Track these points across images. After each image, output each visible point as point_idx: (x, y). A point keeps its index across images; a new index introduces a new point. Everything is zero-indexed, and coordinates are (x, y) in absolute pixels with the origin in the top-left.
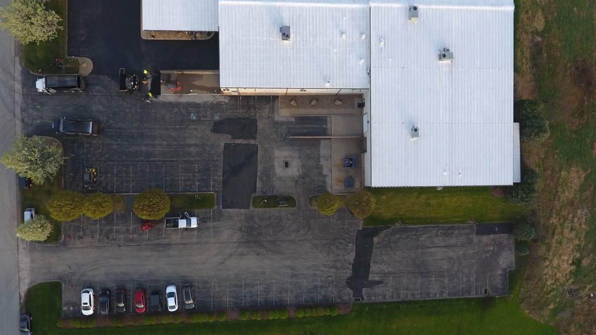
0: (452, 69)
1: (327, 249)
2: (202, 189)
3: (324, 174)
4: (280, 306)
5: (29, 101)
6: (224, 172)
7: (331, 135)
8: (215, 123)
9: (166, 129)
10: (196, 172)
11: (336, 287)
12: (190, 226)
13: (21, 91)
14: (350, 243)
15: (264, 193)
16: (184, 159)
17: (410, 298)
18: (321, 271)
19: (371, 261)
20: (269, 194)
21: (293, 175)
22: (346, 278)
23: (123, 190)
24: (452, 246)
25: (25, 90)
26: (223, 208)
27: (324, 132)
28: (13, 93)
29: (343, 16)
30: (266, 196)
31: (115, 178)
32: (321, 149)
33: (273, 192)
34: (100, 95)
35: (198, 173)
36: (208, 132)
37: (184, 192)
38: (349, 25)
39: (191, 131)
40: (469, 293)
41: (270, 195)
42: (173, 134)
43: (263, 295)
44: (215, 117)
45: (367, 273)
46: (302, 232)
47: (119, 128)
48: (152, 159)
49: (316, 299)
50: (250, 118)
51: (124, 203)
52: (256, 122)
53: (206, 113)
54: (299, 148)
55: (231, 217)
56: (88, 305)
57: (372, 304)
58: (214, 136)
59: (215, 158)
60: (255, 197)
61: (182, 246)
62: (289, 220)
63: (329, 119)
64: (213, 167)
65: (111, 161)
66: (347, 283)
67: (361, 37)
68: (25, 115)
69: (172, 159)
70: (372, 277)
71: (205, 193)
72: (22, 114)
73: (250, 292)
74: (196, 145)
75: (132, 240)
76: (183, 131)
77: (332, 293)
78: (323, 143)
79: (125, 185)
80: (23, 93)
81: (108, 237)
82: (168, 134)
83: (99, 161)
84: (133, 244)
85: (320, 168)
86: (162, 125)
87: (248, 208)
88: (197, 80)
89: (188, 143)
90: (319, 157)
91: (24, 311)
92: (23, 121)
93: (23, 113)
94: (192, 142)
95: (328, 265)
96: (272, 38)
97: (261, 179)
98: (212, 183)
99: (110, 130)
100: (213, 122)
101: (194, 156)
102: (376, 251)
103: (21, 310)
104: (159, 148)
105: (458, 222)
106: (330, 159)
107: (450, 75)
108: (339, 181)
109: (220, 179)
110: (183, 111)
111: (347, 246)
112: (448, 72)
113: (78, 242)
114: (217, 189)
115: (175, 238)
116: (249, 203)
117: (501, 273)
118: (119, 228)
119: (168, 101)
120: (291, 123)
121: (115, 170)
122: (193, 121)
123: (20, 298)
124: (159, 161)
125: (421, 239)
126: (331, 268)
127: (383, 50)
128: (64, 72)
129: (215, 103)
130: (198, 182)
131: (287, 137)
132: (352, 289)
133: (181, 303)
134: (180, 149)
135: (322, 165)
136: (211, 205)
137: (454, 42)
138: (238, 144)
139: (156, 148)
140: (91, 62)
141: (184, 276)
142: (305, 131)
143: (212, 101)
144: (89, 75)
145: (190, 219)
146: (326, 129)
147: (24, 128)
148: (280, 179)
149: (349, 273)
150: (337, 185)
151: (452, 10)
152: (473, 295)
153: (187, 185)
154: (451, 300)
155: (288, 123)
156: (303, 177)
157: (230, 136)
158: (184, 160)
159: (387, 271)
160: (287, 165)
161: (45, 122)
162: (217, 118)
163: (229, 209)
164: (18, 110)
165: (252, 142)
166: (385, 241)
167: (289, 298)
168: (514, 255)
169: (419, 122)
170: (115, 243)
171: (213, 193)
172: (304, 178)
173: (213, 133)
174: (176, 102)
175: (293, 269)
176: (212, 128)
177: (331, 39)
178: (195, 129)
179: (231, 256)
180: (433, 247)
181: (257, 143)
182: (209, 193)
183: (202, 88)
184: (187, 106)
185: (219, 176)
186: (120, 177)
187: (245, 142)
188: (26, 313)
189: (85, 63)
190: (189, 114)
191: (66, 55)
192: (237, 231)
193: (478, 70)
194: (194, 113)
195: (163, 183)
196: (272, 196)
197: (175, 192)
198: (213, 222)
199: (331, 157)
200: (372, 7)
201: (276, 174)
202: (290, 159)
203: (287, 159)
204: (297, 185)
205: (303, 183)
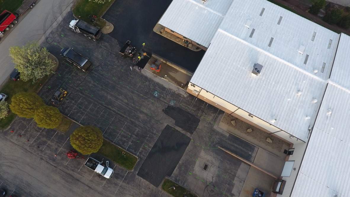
2: (131, 150)
3: (233, 192)
5: (60, 30)
6: (155, 146)
7: (252, 163)
8: (168, 106)
9: (133, 92)
10: (134, 134)
12: (104, 175)
15: (176, 180)
21: (207, 179)
23: (75, 117)
26: (138, 174)
27: (248, 158)
28: (55, 20)
29: (304, 80)
30: (177, 184)
31: (76, 106)
32: (239, 170)
33: (184, 184)
34: (105, 49)
35: (136, 136)
36: (160, 110)
37: (116, 144)
39: (149, 103)
41: (181, 185)
42: (135, 98)
44: (171, 102)
48: (110, 107)
50: (196, 117)
51: (69, 127)
52: (199, 122)
53: (166, 97)
54: (221, 159)
55: (140, 185)
58: (163, 115)
59: (154, 132)
60: (168, 180)
61: (87, 188)
63: (256, 149)
64: (148, 137)
65: (81, 93)
67: (312, 100)
68: (51, 36)
69: (123, 115)
71: (131, 154)
72: (49, 35)
74: (146, 115)
75: (54, 160)
76: (143, 100)
78: (243, 165)
79: (79, 114)
80: (60, 23)
81: (39, 147)
82: (132, 96)
83: (74, 89)
84: (52, 163)
85: (232, 185)
86: (131, 88)
87: (157, 186)
88: (172, 72)
89: (142, 110)
90: (234, 176)
92: (47, 38)
94: (145, 111)
97: (180, 168)
98: (141, 149)
99: (96, 73)
100: (168, 105)
101: (140, 122)
104: (120, 102)
106: (243, 182)
109: (149, 150)
110: (152, 87)
113: (16, 137)
114: (142, 156)
115: (86, 178)
116: (161, 182)
118: (51, 144)
119: (145, 75)
120: (225, 136)
121: (80, 100)
122: (155, 97)
124: (114, 111)
127: (329, 118)
128: (93, 24)
129: (177, 93)
130: (131, 142)
131: (217, 146)
134: (133, 111)
135: (234, 184)
136: (131, 167)
138: (177, 131)
139: (117, 101)
140: (113, 28)
142: (232, 148)
143: (175, 91)
144: (106, 34)
145: (108, 169)
147: (43, 43)
148: (195, 176)
153: (121, 140)
155: (222, 135)
156: (214, 185)
157: (174, 122)
158: (131, 120)
160: (206, 167)
161: (59, 46)
162: (172, 104)
163: (141, 178)
164: (49, 31)
165: (188, 135)
169: (343, 194)
170: (40, 154)
171: (137, 157)
172: (214, 186)
173: (163, 113)
174: (150, 78)
176: (165, 109)
178: (152, 103)
181: (191, 138)
182: (134, 155)
184: (156, 85)
185: (149, 146)
186: (80, 107)
187: (183, 132)
189: (109, 27)
190: (155, 90)
191: (101, 17)
194: (158, 92)
195: (106, 128)
196: (181, 187)
197: (110, 140)
198: (124, 181)
199: (244, 181)
200: (330, 84)
201: (194, 170)
202: (210, 164)
203: (208, 163)
204: (206, 189)
205: (212, 190)
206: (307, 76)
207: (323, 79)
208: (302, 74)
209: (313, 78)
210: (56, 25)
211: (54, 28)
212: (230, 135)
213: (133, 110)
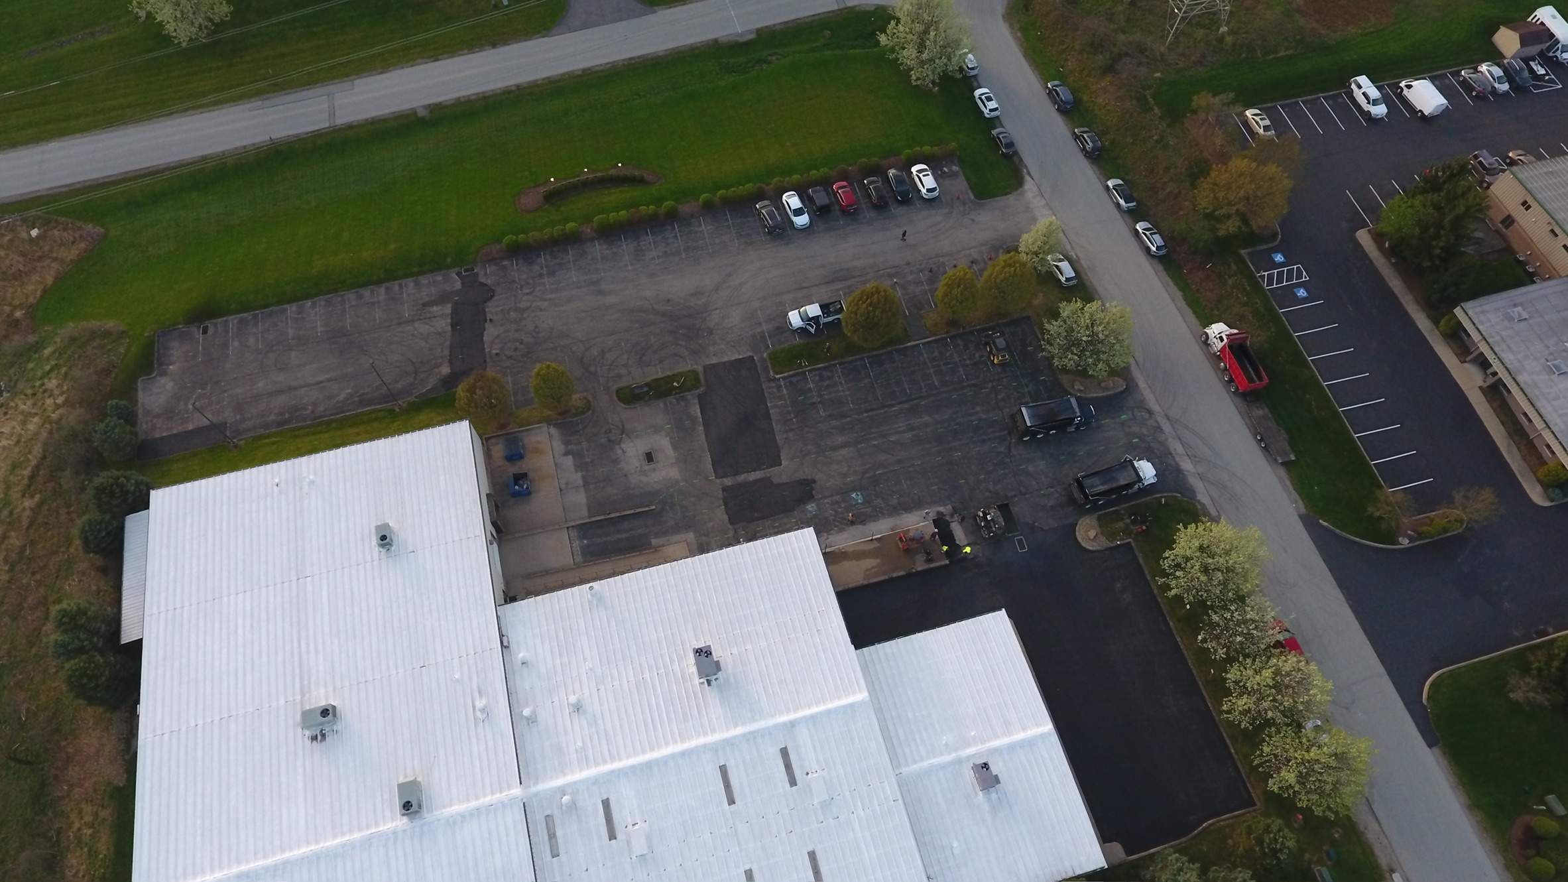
0: (303, 695)
1: (540, 335)
2: (799, 378)
3: (570, 457)
4: (609, 233)
5: (1155, 446)
6: (768, 416)
7: (568, 528)
8: (812, 497)
9: (899, 462)
10: (819, 402)
11: (514, 282)
12: (799, 312)
13: (1177, 459)
14: (497, 354)
15: (683, 398)
16: (849, 419)
17: (366, 292)
18: (545, 300)
19: (449, 334)
20: (671, 399)
21: (632, 441)
22: (495, 298)
23: (936, 345)
24: (281, 392)
25: (1173, 463)
26: (752, 357)
27: (584, 529)
28: (1189, 453)
29: (584, 748)
30: (676, 394)
31: (957, 360)
32: (584, 500)
33: (666, 405)
34: (1041, 490)
35: (814, 403)
36: (819, 476)
37: (830, 366)
38: (566, 733)
39: (852, 470)
40: (241, 321)
41: (669, 398)
42: (882, 457)
43: (644, 245)
44: (815, 508)
45: (454, 313)
46: (595, 352)
47: (984, 441)
48: (906, 406)
49: (548, 257)
50: (744, 524)
51: (925, 326)
52: (729, 520)
53: (834, 510)
54: (632, 492)
55: (734, 346)
56: (921, 175)
57: (440, 269)
58: (806, 472)
59: (791, 435)
60: (697, 388)
61: (805, 285)
62: (626, 366)
63: (579, 559)
64: (792, 419)
65: (974, 385)
66: (493, 291)
67: (534, 712)
68: (1150, 422)
69: (870, 413)
70: (448, 309)
71: (791, 373)
72: (1157, 421)
73: (668, 244)
74: (834, 449)
75: (891, 276)
76: (867, 467)
77: (517, 271)
78: (585, 512)
79: (936, 354)
80: (1173, 457)
81: (931, 271)
82: (893, 455)
83: (994, 380)
84: (888, 270)
85: (579, 467)
86: (909, 467)
87: (705, 368)
88: (873, 567)
89: (851, 449)
90: (586, 484)
91: (1016, 159)
92: (1150, 412)
93: (1156, 424)
94: (844, 452)
95: (533, 311)
97: (694, 420)
98: (785, 391)
99: (997, 434)
100: (816, 497)
101: (832, 428)
102: (442, 351)
103: (1021, 160)
104: (900, 427)
105: (268, 436)
106: (563, 487)
107: (306, 682)
108: (537, 450)
109: (771, 402)
110: (878, 502)
111: (502, 349)
112: (313, 687)
113: (976, 256)
114: (772, 384)
116: (705, 376)
117: (171, 367)
118: (919, 289)
119: (915, 513)
120: (658, 535)
121: (962, 373)
122: (854, 490)
123: (1029, 173)
124: (893, 406)
125: (349, 391)
126: (528, 308)
127: (476, 695)
128: (1122, 512)
129: (822, 534)
130: (810, 388)
131: (660, 507)
132: (482, 284)
133: (781, 207)
134: (863, 434)
135: (576, 471)
136: (774, 357)
137: (299, 763)
138: (754, 470)
139: (906, 426)
140: (1084, 545)
141: (787, 244)
142: (626, 525)
143: (830, 536)
144: (1077, 520)
145: (803, 321)
146: (581, 538)
147: (1143, 401)
148: (657, 430)
149: (491, 309)
150: (539, 442)
151: (308, 843)
152: (233, 320)
153: (829, 378)
154: (280, 303)
155: (665, 533)
156: (612, 443)
157: (776, 480)
158: (849, 417)
159: (416, 325)
160: (649, 457)
161: (1113, 418)
162: (811, 507)
163: (741, 357)
164: (1166, 427)
165: (728, 482)
166: (425, 372)
167: (598, 249)
168: (139, 405)
169: (376, 563)
170: (918, 266)
171: (777, 376)
172: (610, 441)
173: (809, 477)
174: (899, 515)
175: (601, 292)
176: (813, 485)
177: (602, 688)
178: (845, 475)
179: (717, 289)
180: (322, 382)
181: (718, 481)
182: (786, 374)
183: (858, 555)
184: (875, 514)
185: (774, 407)
186: (949, 363)
187: (741, 478)
188: (1011, 156)
189: (1092, 538)
190: (867, 501)
191: (1133, 544)
192: (716, 327)
193: (234, 713)
194: (858, 504)
195: (872, 371)
196: (666, 396)
197: (846, 363)
198: (763, 332)
199: (561, 490)
200: (516, 787)
201: (666, 436)
202: (646, 468)
203: (652, 466)
204: (621, 427)
205: (610, 432)
206: (581, 770)
207: (536, 794)
208: (597, 764)
209: (564, 774)
210: (1175, 449)
211: (1167, 439)
212: (649, 546)
213: (865, 435)
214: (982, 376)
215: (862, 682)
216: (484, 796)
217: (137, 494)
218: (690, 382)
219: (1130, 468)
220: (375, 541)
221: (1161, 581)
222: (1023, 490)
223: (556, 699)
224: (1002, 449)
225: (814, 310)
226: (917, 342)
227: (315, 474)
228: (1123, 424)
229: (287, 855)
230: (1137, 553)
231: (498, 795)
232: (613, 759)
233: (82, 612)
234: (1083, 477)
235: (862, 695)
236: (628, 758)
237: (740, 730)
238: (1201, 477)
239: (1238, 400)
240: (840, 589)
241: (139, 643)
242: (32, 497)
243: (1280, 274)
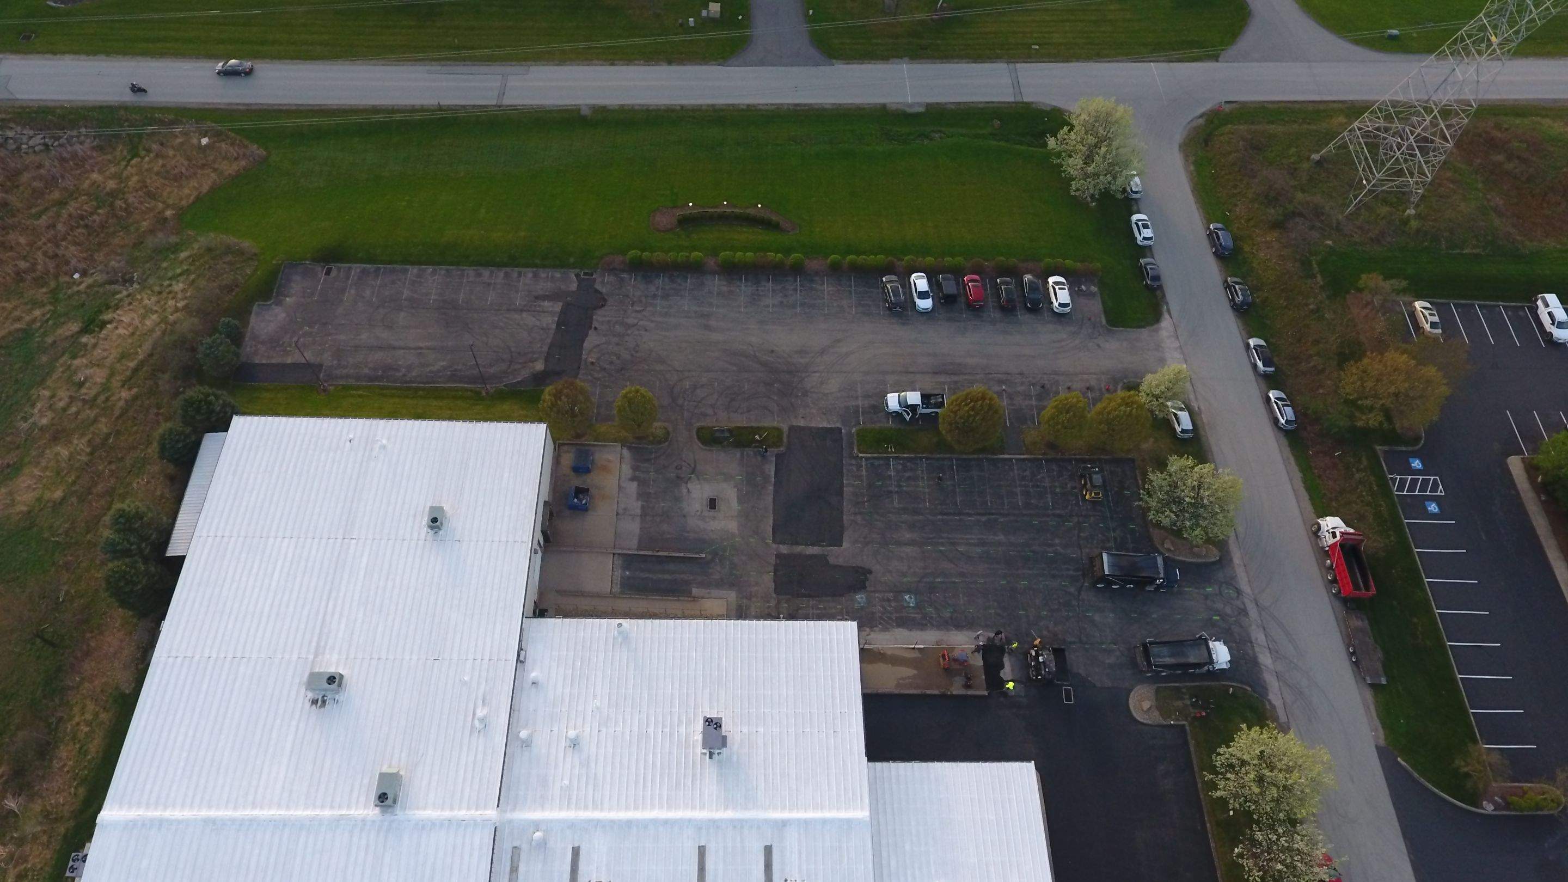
0: (316, 656)
1: (638, 355)
2: (881, 462)
3: (635, 484)
4: (732, 271)
5: (1236, 629)
6: (840, 493)
7: (614, 554)
8: (864, 587)
9: (962, 575)
10: (897, 492)
11: (627, 296)
12: (899, 395)
13: (1257, 649)
14: (592, 363)
16: (921, 517)
17: (486, 273)
18: (652, 321)
19: (552, 332)
20: (749, 451)
21: (700, 483)
22: (606, 308)
23: (1029, 464)
24: (380, 348)
25: (1250, 652)
26: (840, 429)
27: (629, 560)
28: (1271, 647)
29: (569, 788)
30: (756, 447)
31: (1048, 485)
32: (637, 531)
33: (742, 454)
34: (1103, 643)
35: (891, 492)
36: (876, 568)
37: (916, 458)
38: (556, 766)
39: (912, 570)
40: (363, 271)
41: (747, 449)
42: (947, 565)
43: (762, 291)
44: (864, 600)
45: (562, 312)
46: (687, 384)
47: (1054, 576)
48: (984, 519)
49: (666, 280)
50: (789, 596)
51: (1024, 441)
52: (775, 589)
53: (883, 607)
54: (686, 535)
55: (825, 414)
56: (1057, 287)
57: (562, 267)
58: (864, 560)
59: (859, 518)
60: (778, 447)
61: (911, 370)
62: (712, 406)
63: (617, 589)
64: (864, 502)
65: (1060, 516)
66: (605, 300)
67: (531, 736)
69: (945, 517)
70: (558, 307)
71: (875, 455)
72: (1244, 603)
73: (786, 296)
74: (899, 543)
75: (1000, 382)
76: (928, 571)
77: (634, 286)
78: (634, 543)
79: (1028, 473)
80: (1253, 647)
81: (1043, 387)
82: (957, 566)
83: (1082, 515)
84: (999, 375)
85: (643, 495)
86: (971, 583)
87: (791, 428)
88: (909, 677)
89: (916, 549)
90: (644, 515)
91: (1158, 293)
92: (1239, 592)
93: (1242, 607)
94: (908, 549)
95: (638, 330)
96: (745, 730)
97: (766, 478)
98: (864, 473)
99: (1071, 573)
100: (869, 589)
101: (902, 522)
102: (541, 347)
103: (1164, 296)
104: (971, 539)
105: (358, 388)
106: (621, 511)
107: (322, 644)
108: (605, 469)
109: (847, 480)
110: (930, 611)
111: (598, 359)
112: (327, 651)
113: (1093, 383)
114: (854, 462)
116: (789, 436)
117: (288, 299)
118: (1027, 402)
119: (966, 632)
120: (702, 585)
121: (1049, 500)
122: (908, 592)
123: (1169, 311)
124: (969, 515)
125: (445, 363)
126: (634, 325)
127: (480, 702)
128: (1184, 690)
130: (890, 476)
131: (710, 557)
132: (597, 291)
133: (907, 285)
134: (932, 536)
135: (638, 499)
136: (862, 435)
137: (294, 723)
138: (813, 545)
139: (978, 539)
140: (1134, 714)
141: (904, 324)
142: (672, 567)
143: (872, 633)
144: (1134, 686)
145: (900, 405)
146: (625, 568)
147: (1234, 578)
148: (728, 478)
149: (600, 317)
150: (609, 461)
151: (279, 806)
152: (356, 268)
153: (911, 470)
154: (406, 261)
155: (708, 585)
156: (679, 480)
157: (832, 560)
158: (922, 514)
159: (524, 315)
160: (712, 504)
161: (1196, 588)
162: (860, 598)
163: (829, 426)
164: (1253, 612)
165: (784, 549)
166: (520, 363)
167: (716, 284)
168: (249, 329)
169: (421, 543)
170: (1030, 379)
171: (861, 455)
172: (678, 477)
173: (867, 566)
174: (948, 630)
175: (708, 328)
176: (869, 576)
177: (604, 730)
178: (904, 575)
179: (823, 352)
180: (421, 348)
181: (774, 546)
182: (869, 455)
183: (895, 660)
184: (924, 622)
185: (850, 485)
186: (1038, 486)
187: (799, 549)
188: (1155, 289)
189: (1145, 709)
190: (918, 606)
191: (1187, 728)
192: (812, 390)
193: (247, 656)
194: (909, 607)
195: (958, 475)
196: (745, 446)
197: (934, 459)
198: (857, 407)
199: (618, 514)
200: (493, 808)
201: (735, 487)
202: (706, 513)
203: (711, 514)
204: (693, 466)
205: (681, 468)
206: (560, 809)
207: (510, 822)
208: (578, 808)
209: (543, 807)
212: (689, 594)
213: (934, 538)
214: (1070, 507)
215: (867, 800)
216: (460, 809)
217: (221, 415)
218: (774, 438)
219: (1204, 647)
220: (426, 520)
221: (1208, 777)
222: (1084, 639)
223: (555, 729)
224: (1072, 590)
225: (914, 398)
226: (1012, 456)
227: (388, 439)
228: (1206, 597)
229: (256, 812)
230: (1189, 738)
231: (473, 812)
232: (595, 808)
233: (139, 516)
234: (1151, 643)
235: (863, 814)
236: (610, 810)
237: (729, 814)
238: (1278, 676)
239: (1337, 604)
240: (869, 691)
241: (182, 559)
242: (130, 389)
243: (1414, 482)
